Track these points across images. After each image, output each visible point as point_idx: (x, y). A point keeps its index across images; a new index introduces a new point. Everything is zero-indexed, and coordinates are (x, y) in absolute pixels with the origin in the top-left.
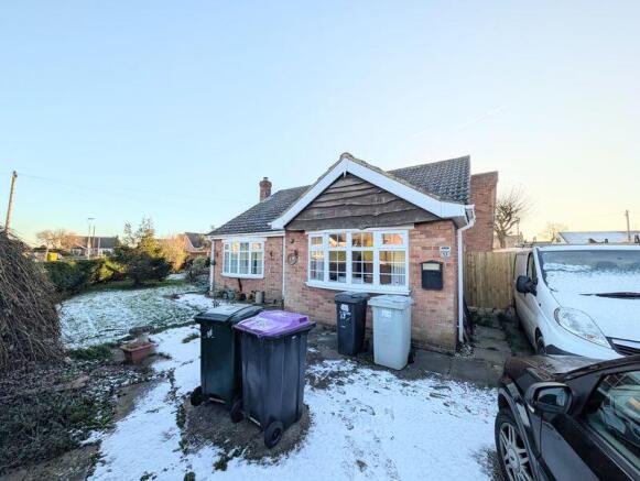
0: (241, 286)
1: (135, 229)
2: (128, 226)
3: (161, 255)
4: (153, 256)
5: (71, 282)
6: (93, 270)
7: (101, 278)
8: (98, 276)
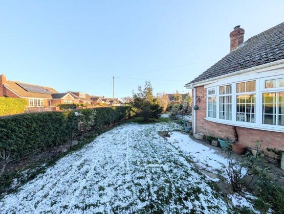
0: (237, 136)
1: (143, 89)
2: (140, 87)
3: (156, 103)
4: (152, 103)
5: (114, 118)
6: (127, 111)
7: (131, 116)
8: (130, 114)
